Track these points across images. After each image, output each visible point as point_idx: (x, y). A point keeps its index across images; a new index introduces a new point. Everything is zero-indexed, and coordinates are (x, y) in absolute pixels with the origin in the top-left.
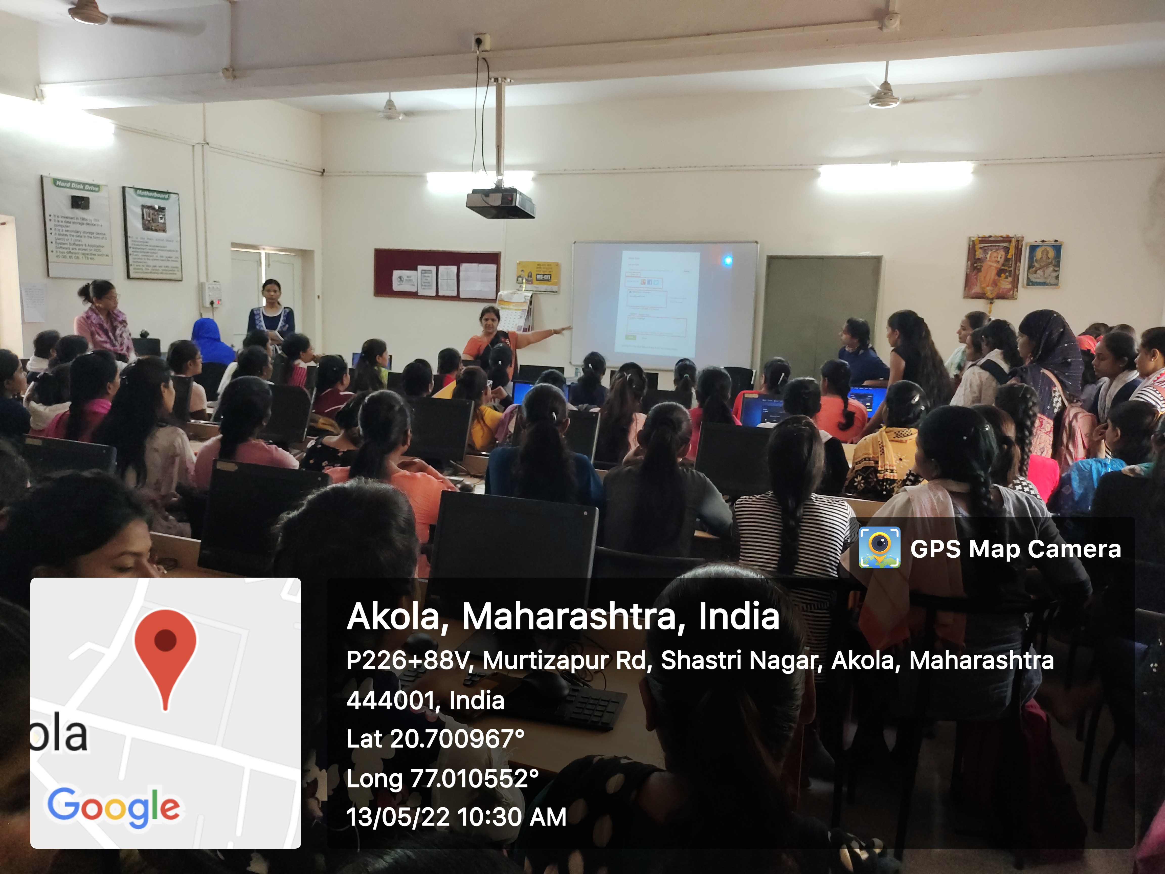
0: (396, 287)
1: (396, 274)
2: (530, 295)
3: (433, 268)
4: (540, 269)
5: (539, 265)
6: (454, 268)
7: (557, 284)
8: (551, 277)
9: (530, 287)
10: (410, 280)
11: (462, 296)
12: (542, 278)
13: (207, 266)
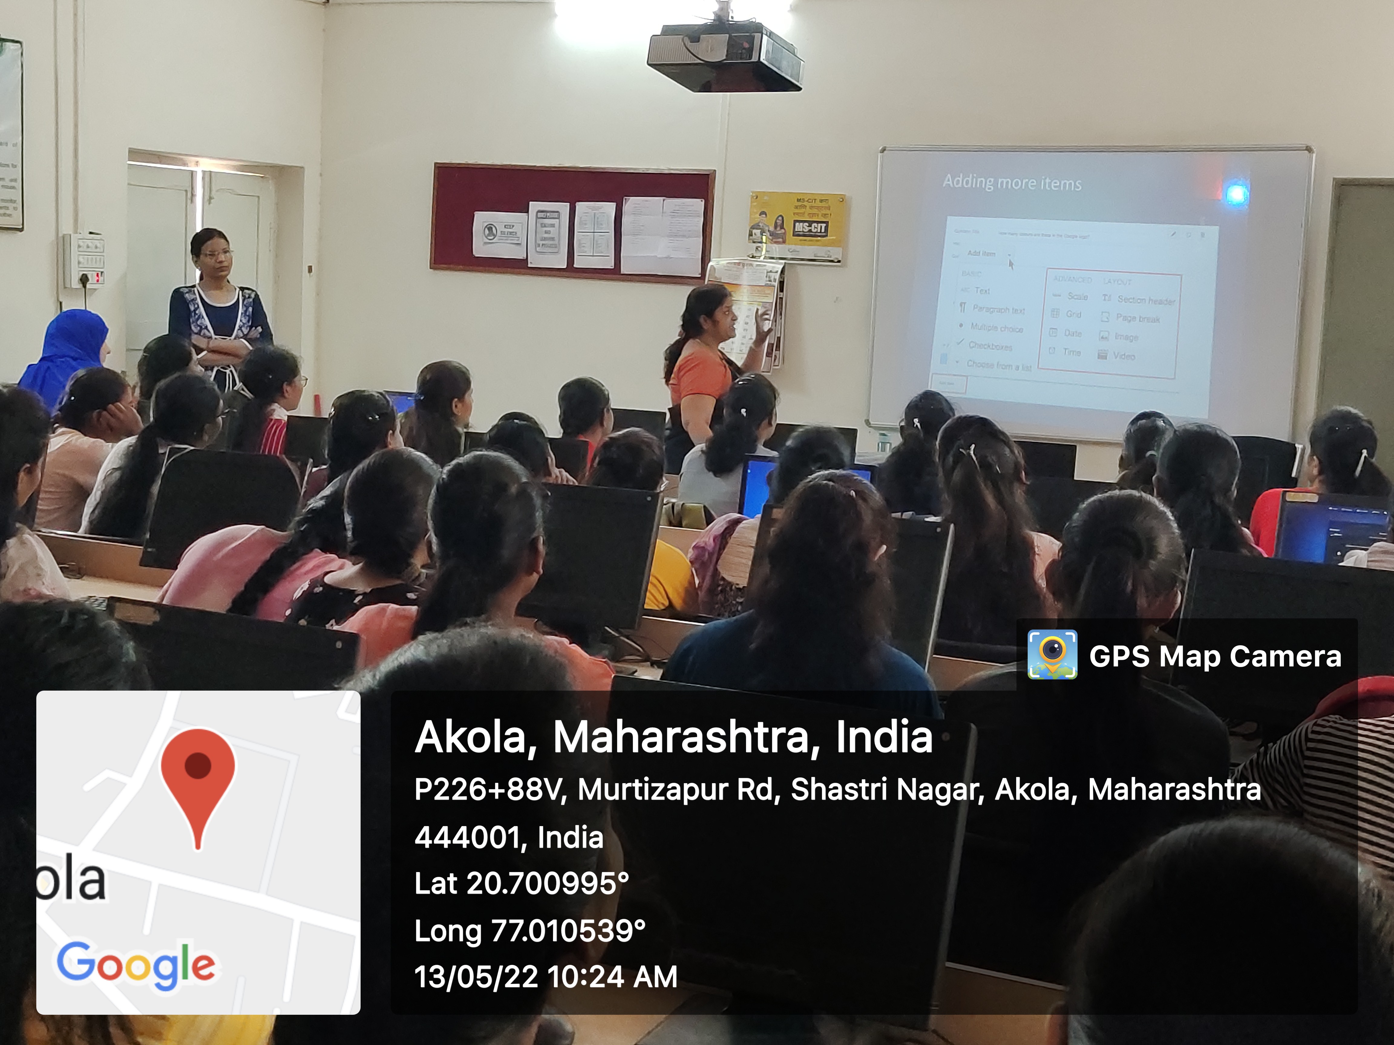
0: (480, 248)
1: (481, 219)
2: (781, 266)
3: (564, 208)
4: (802, 210)
5: (801, 200)
6: (610, 208)
7: (841, 242)
8: (826, 228)
9: (777, 250)
10: (511, 233)
11: (623, 271)
12: (807, 229)
13: (76, 199)
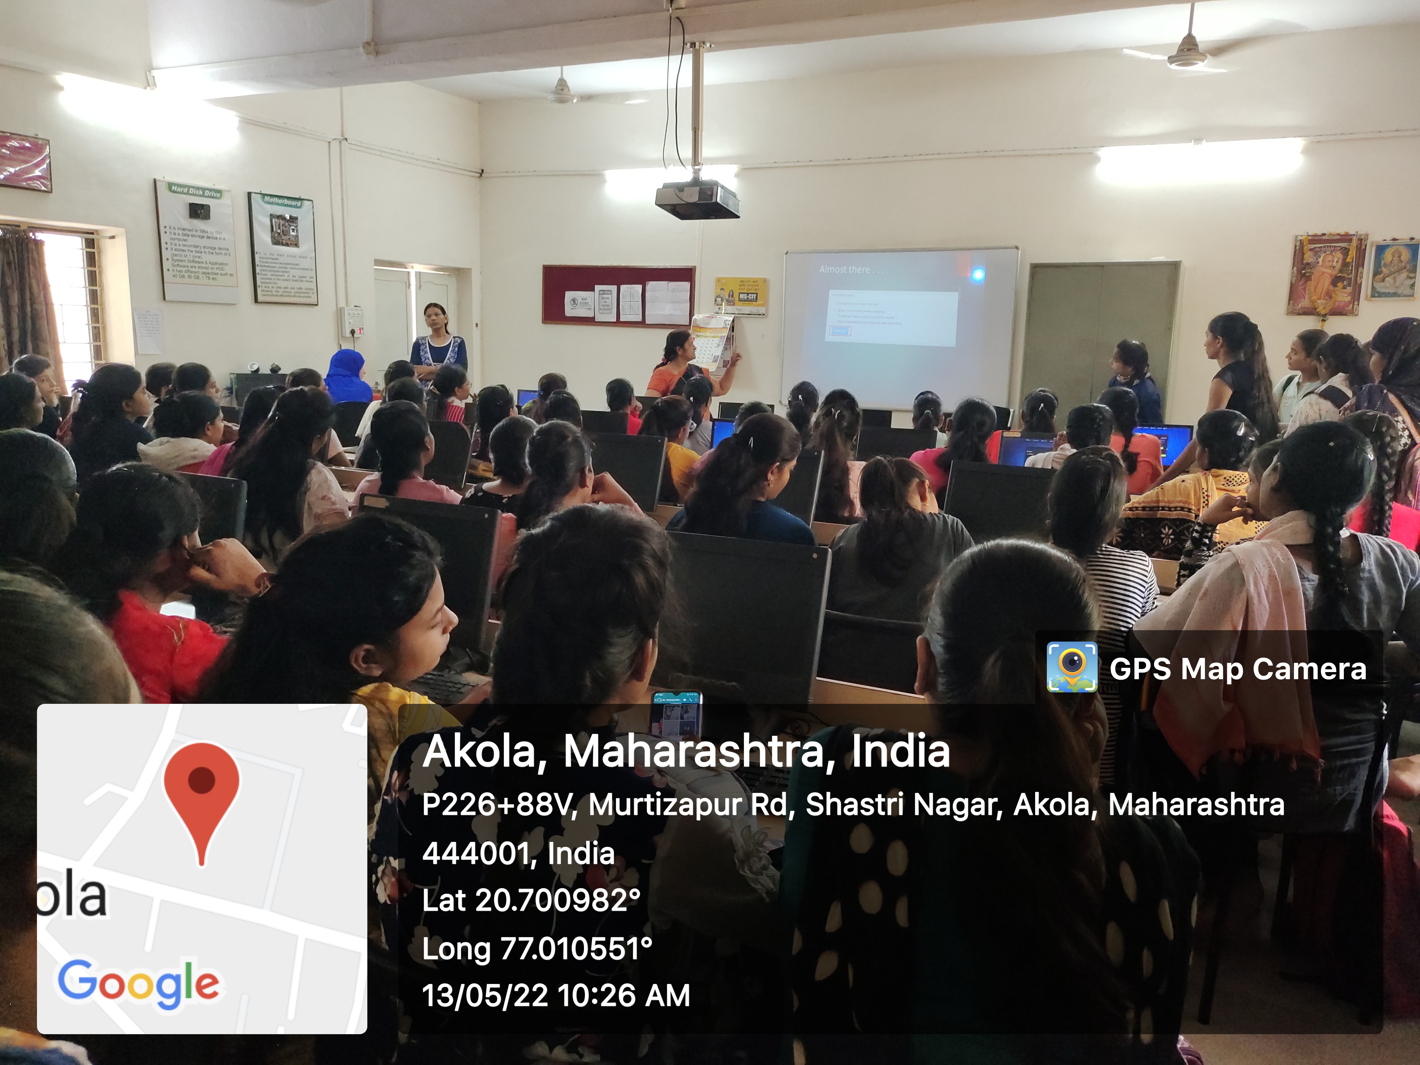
13: (346, 288)
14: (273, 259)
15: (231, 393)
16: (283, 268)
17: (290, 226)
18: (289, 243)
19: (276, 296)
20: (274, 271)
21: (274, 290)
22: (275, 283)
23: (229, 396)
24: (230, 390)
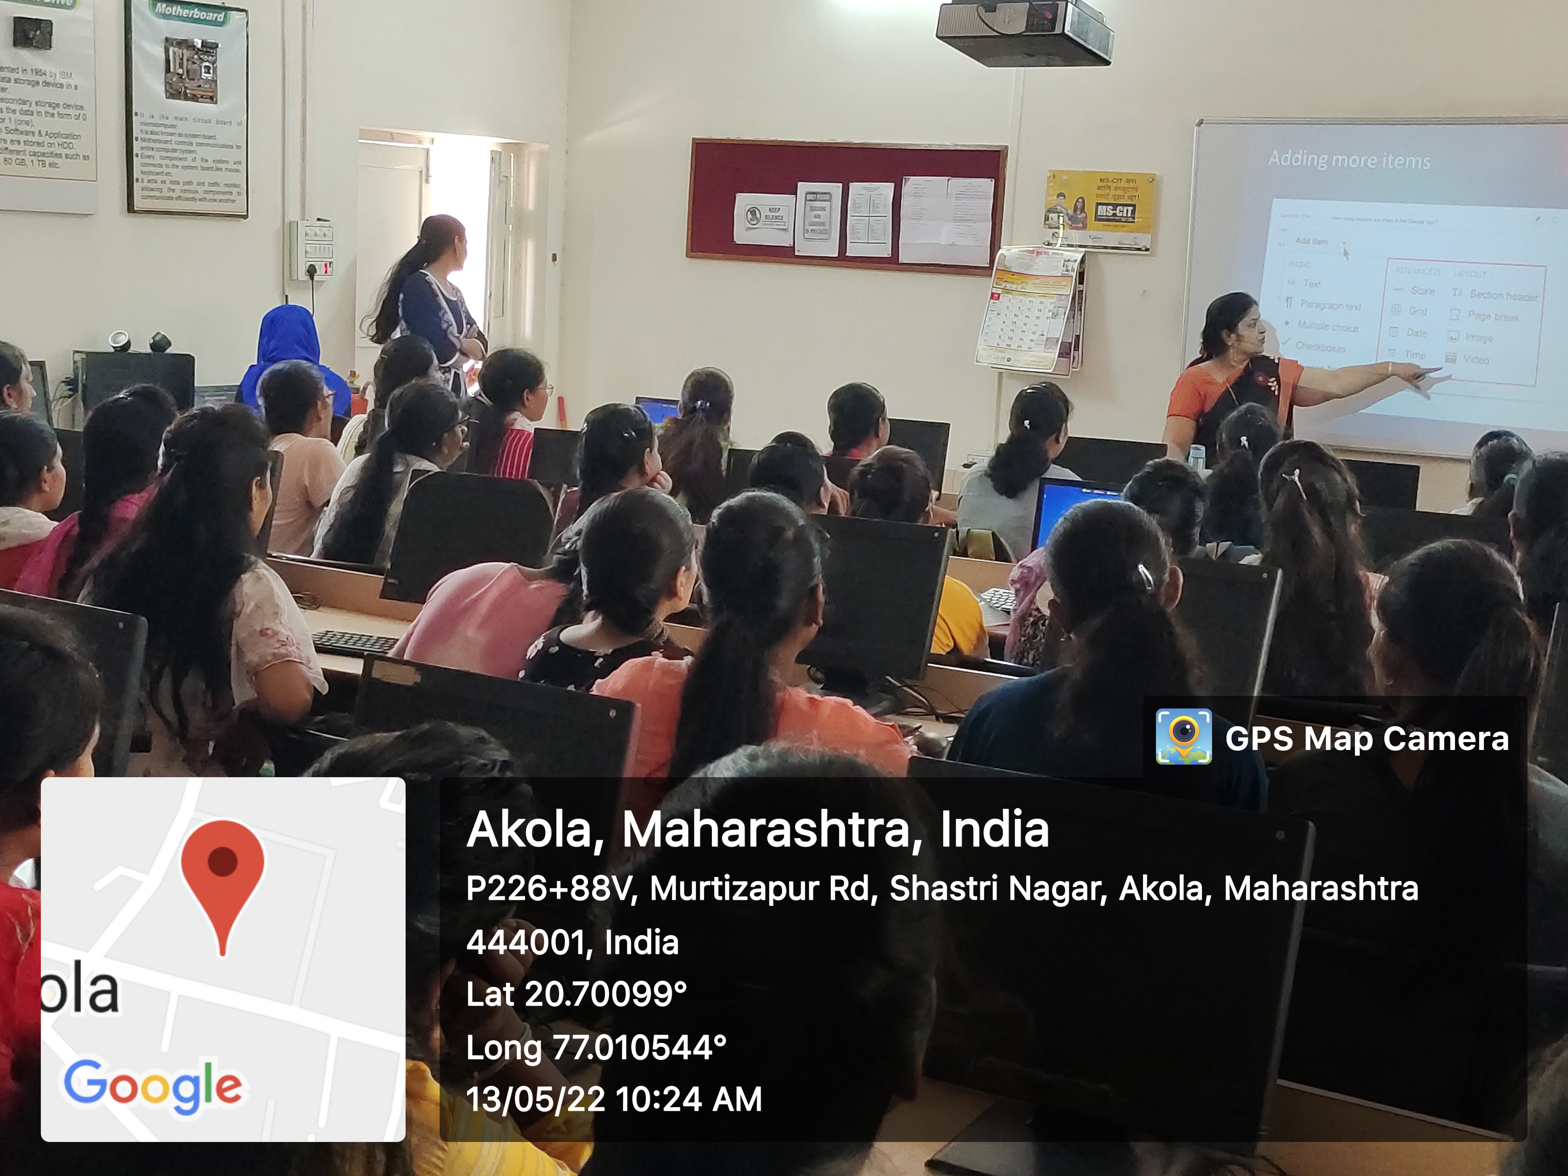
0: (743, 234)
1: (744, 201)
2: (1079, 257)
3: (836, 189)
4: (1106, 192)
5: (1106, 181)
6: (887, 189)
7: (1150, 227)
8: (1134, 212)
10: (776, 218)
11: (903, 258)
12: (1110, 213)
13: (303, 183)
14: (165, 126)
15: (74, 390)
16: (184, 143)
17: (203, 60)
18: (199, 93)
19: (170, 198)
20: (167, 150)
21: (165, 187)
22: (168, 174)
23: (70, 396)
24: (72, 383)
